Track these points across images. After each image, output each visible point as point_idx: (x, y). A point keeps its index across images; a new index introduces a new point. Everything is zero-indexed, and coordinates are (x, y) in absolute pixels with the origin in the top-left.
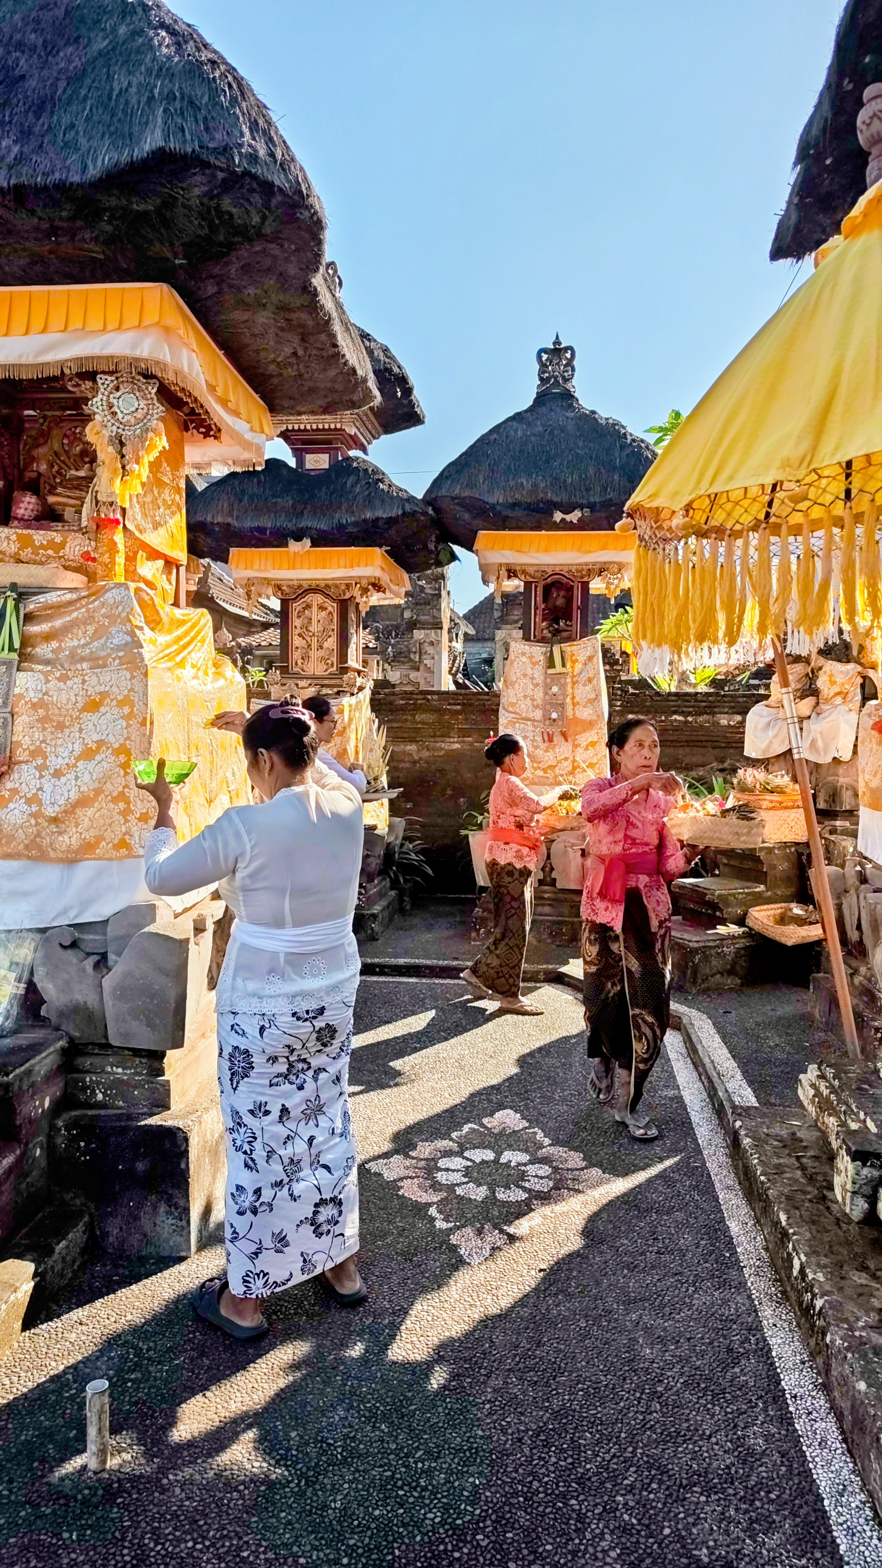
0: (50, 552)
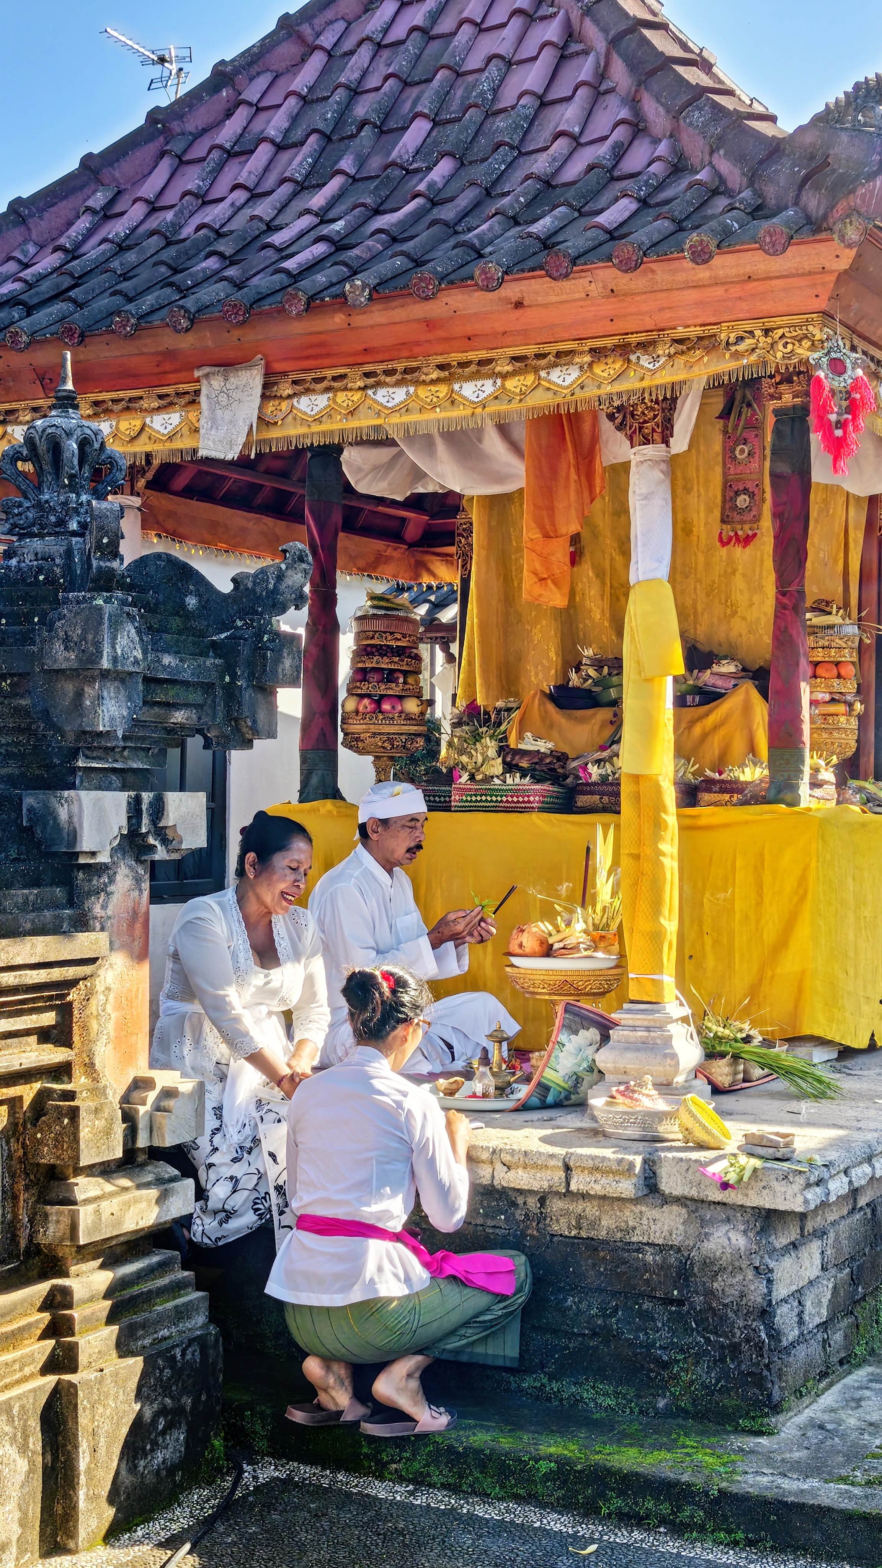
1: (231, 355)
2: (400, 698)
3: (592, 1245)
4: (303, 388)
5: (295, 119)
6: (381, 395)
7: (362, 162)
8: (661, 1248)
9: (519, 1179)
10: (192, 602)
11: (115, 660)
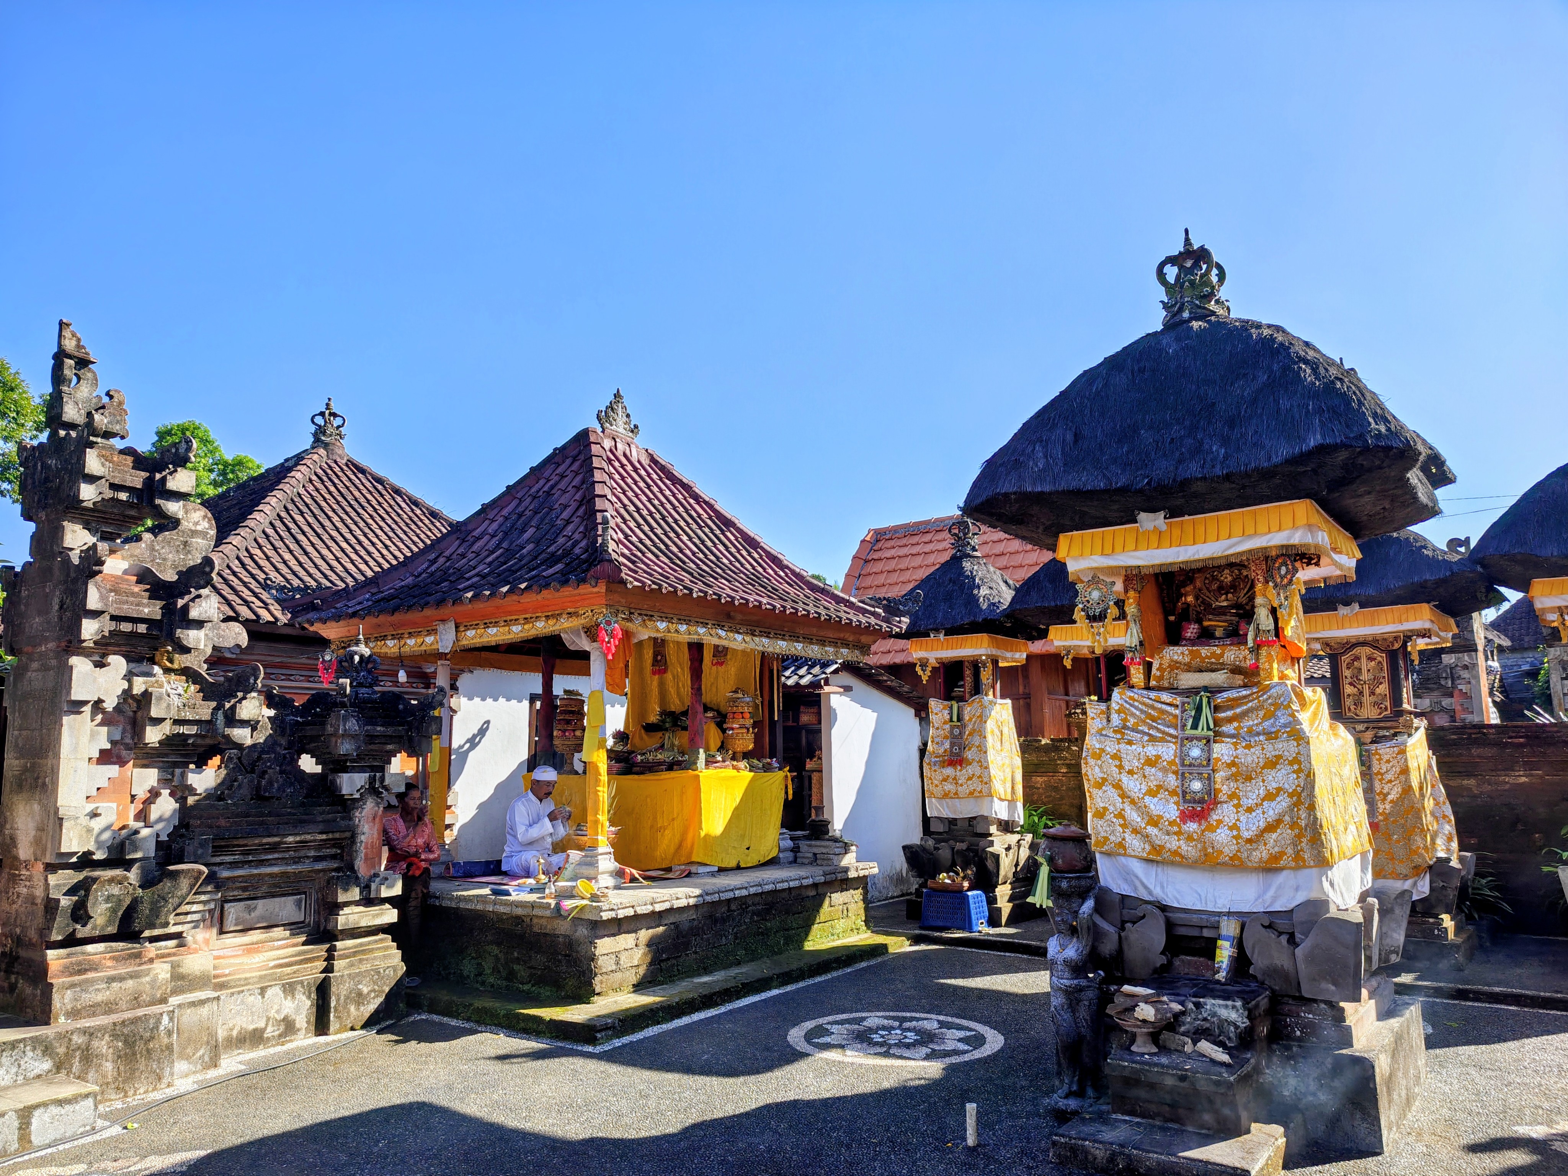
0: (1213, 660)
1: (445, 617)
2: (574, 731)
3: (546, 935)
4: (467, 628)
5: (500, 526)
6: (489, 631)
7: (511, 543)
8: (565, 936)
9: (519, 911)
10: (401, 707)
11: (345, 730)
